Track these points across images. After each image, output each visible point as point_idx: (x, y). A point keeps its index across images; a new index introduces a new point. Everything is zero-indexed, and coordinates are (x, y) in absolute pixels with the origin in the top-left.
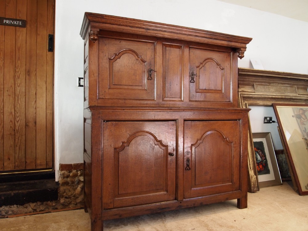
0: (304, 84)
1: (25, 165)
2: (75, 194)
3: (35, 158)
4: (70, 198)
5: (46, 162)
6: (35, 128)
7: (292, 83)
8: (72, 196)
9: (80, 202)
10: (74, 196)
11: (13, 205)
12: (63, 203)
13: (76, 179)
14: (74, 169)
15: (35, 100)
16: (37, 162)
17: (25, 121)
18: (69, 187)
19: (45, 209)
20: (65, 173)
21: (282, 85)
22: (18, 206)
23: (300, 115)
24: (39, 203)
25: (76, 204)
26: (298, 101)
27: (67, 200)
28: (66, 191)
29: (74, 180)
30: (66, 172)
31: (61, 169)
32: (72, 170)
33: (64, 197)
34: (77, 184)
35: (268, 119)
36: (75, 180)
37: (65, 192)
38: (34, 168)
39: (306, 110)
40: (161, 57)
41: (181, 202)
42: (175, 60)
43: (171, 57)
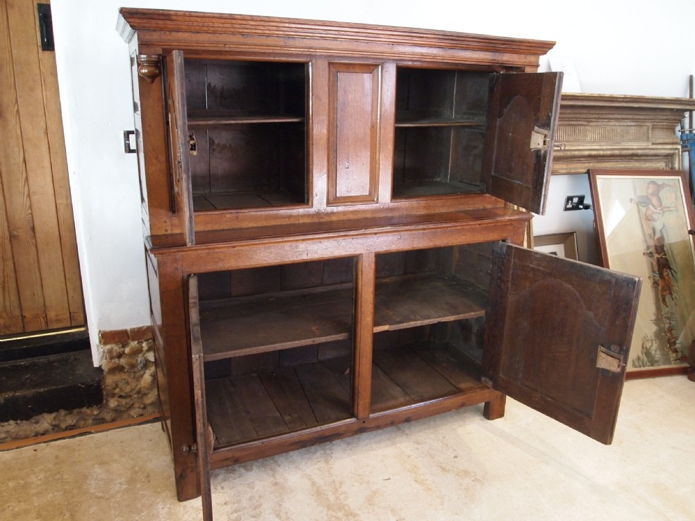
0: (669, 117)
1: (23, 323)
2: (141, 388)
3: (43, 308)
4: (130, 396)
5: (70, 313)
6: (34, 241)
7: (640, 117)
8: (135, 392)
9: (153, 404)
10: (139, 392)
11: (7, 421)
12: (115, 407)
13: (140, 358)
14: (133, 340)
15: (24, 176)
16: (48, 317)
17: (9, 227)
18: (125, 376)
19: (77, 422)
20: (112, 348)
21: (617, 124)
22: (19, 422)
23: (647, 197)
24: (63, 412)
25: (144, 408)
26: (649, 158)
27: (124, 401)
28: (120, 385)
29: (134, 362)
30: (116, 348)
31: (102, 341)
32: (130, 341)
33: (117, 396)
34: (142, 368)
35: (576, 200)
36: (137, 361)
37: (117, 386)
38: (44, 328)
39: (663, 184)
40: (324, 100)
41: (364, 422)
42: (359, 103)
43: (351, 97)
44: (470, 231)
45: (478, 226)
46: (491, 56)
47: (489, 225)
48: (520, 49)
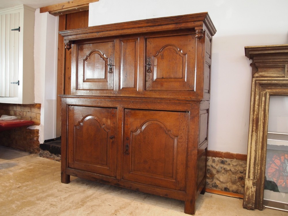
40: (118, 53)
41: (119, 181)
42: (130, 53)
43: (127, 51)
44: (166, 104)
45: (169, 101)
46: (176, 25)
47: (176, 102)
48: (188, 20)
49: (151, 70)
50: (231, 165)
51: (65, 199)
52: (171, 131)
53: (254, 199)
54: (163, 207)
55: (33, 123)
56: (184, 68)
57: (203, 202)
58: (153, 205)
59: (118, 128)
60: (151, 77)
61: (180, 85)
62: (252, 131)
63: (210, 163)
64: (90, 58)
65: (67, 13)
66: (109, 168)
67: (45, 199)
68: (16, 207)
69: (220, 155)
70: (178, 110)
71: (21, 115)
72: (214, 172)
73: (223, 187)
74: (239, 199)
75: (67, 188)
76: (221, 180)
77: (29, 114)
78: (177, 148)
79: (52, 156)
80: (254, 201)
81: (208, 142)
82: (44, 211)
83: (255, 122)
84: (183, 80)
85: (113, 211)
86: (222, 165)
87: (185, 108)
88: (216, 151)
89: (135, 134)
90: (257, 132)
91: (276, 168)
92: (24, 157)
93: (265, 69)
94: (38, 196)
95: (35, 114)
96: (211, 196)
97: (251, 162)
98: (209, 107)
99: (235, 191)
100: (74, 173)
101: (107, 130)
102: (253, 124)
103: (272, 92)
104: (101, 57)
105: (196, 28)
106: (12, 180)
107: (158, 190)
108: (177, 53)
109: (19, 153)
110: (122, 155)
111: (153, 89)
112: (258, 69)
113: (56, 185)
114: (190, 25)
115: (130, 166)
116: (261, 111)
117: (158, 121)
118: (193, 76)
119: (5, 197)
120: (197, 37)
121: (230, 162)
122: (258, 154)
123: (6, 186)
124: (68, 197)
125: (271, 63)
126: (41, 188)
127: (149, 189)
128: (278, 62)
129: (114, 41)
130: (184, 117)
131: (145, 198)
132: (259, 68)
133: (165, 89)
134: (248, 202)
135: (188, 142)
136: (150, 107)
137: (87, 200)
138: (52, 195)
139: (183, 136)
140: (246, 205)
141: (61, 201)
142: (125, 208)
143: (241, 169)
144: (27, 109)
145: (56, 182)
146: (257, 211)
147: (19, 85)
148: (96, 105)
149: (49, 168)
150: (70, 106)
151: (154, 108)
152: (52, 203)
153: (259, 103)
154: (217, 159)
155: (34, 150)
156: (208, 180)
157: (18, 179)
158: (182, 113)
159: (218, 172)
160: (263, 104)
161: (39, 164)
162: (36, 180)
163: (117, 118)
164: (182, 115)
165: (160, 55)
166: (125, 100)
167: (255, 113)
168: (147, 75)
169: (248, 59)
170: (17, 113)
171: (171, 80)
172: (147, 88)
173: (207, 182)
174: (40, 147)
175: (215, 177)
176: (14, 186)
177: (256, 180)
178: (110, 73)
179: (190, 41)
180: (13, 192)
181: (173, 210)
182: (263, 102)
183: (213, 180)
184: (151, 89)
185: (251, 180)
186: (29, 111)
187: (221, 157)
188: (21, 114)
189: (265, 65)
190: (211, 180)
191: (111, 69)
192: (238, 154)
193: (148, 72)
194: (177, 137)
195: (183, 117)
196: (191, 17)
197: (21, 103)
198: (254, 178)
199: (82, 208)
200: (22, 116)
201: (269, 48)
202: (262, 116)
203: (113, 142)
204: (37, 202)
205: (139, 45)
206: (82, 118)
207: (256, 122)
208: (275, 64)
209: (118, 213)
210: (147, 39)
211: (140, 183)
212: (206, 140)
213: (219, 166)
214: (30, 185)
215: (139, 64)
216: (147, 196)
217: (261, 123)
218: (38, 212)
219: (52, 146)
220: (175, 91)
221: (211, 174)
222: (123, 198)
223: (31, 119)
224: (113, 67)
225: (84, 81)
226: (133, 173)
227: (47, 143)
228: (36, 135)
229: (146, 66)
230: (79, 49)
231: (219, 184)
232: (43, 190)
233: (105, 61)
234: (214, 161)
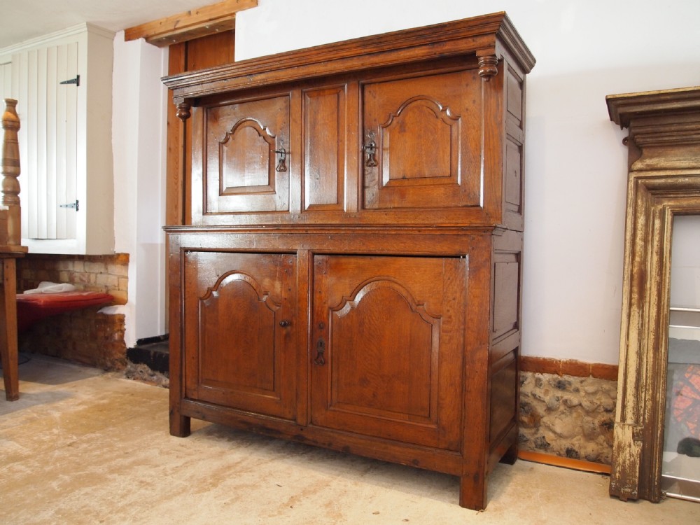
40: (299, 122)
41: (302, 430)
42: (327, 121)
43: (320, 117)
44: (410, 239)
45: (417, 233)
46: (429, 49)
47: (433, 233)
48: (459, 33)
49: (375, 161)
50: (582, 393)
51: (176, 470)
52: (423, 305)
53: (637, 474)
54: (407, 493)
55: (111, 300)
56: (453, 153)
57: (508, 482)
58: (383, 486)
59: (299, 301)
60: (377, 178)
61: (444, 194)
62: (630, 305)
63: (528, 387)
64: (233, 139)
65: (188, 39)
66: (279, 399)
67: (128, 470)
68: (60, 486)
69: (553, 369)
70: (439, 254)
71: (85, 281)
72: (540, 410)
73: (563, 447)
74: (601, 476)
75: (183, 446)
76: (558, 430)
77: (102, 279)
78: (440, 346)
79: (155, 378)
80: (637, 480)
81: (520, 334)
82: (123, 496)
83: (635, 283)
84: (451, 182)
85: (285, 500)
86: (559, 393)
87: (456, 248)
88: (544, 359)
89: (339, 314)
90: (643, 306)
91: (693, 398)
92: (90, 379)
93: (660, 151)
94: (113, 463)
95: (116, 278)
96: (532, 468)
97: (628, 380)
98: (522, 247)
99: (593, 456)
100: (198, 412)
101: (275, 308)
102: (631, 286)
103: (679, 207)
104: (260, 136)
105: (478, 53)
106: (57, 429)
107: (397, 451)
108: (437, 117)
109: (80, 371)
110: (309, 367)
111: (382, 206)
112: (642, 151)
113: (157, 441)
114: (464, 46)
115: (329, 393)
116: (652, 253)
117: (393, 281)
118: (477, 171)
119: (36, 464)
120: (482, 73)
121: (578, 385)
122: (645, 360)
123: (43, 442)
124: (181, 466)
125: (675, 133)
126: (121, 446)
127: (375, 448)
128: (692, 130)
129: (289, 95)
130: (454, 269)
131: (366, 471)
132: (645, 147)
133: (409, 205)
134: (623, 482)
135: (464, 330)
136: (373, 247)
137: (228, 473)
138: (145, 462)
139: (453, 317)
140: (618, 489)
141: (166, 475)
142: (315, 492)
143: (605, 401)
144: (97, 268)
145: (158, 434)
146: (645, 504)
147: (77, 210)
148: (247, 248)
149: (144, 402)
150: (189, 253)
151: (382, 250)
152: (143, 479)
153: (646, 234)
154: (546, 377)
155: (113, 363)
156: (524, 431)
157: (70, 426)
158: (450, 259)
159: (550, 410)
160: (656, 238)
161: (122, 393)
162: (111, 429)
163: (296, 278)
164: (450, 264)
165: (398, 123)
166: (315, 232)
167: (637, 259)
168: (366, 173)
169: (619, 127)
170: (75, 277)
171: (424, 183)
172: (367, 203)
173: (524, 436)
174: (127, 356)
175: (542, 423)
176: (59, 442)
177: (643, 428)
178: (280, 171)
179: (467, 85)
180: (57, 453)
181: (431, 500)
182: (657, 232)
183: (538, 430)
184: (376, 206)
185: (629, 425)
186: (103, 270)
187: (555, 372)
188: (84, 279)
189: (661, 139)
190: (533, 431)
191: (283, 162)
192: (599, 364)
193: (370, 166)
194: (440, 318)
195: (451, 269)
196: (466, 25)
197: (83, 252)
198: (637, 421)
199: (213, 492)
200: (86, 283)
201: (668, 97)
202: (654, 267)
203: (287, 336)
204: (109, 476)
205: (346, 102)
206: (215, 279)
207: (638, 281)
208: (684, 137)
209: (298, 503)
210: (366, 86)
211: (352, 432)
212: (516, 330)
213: (551, 396)
214: (97, 439)
215: (348, 146)
216: (371, 467)
217: (652, 285)
218: (109, 498)
219: (155, 353)
220: (435, 208)
221: (532, 415)
222: (313, 469)
223: (108, 291)
224: (287, 156)
225: (221, 194)
226: (337, 409)
227: (143, 347)
228: (117, 328)
229: (363, 152)
230: (209, 118)
231: (552, 440)
232: (126, 452)
233: (268, 144)
234: (538, 383)
